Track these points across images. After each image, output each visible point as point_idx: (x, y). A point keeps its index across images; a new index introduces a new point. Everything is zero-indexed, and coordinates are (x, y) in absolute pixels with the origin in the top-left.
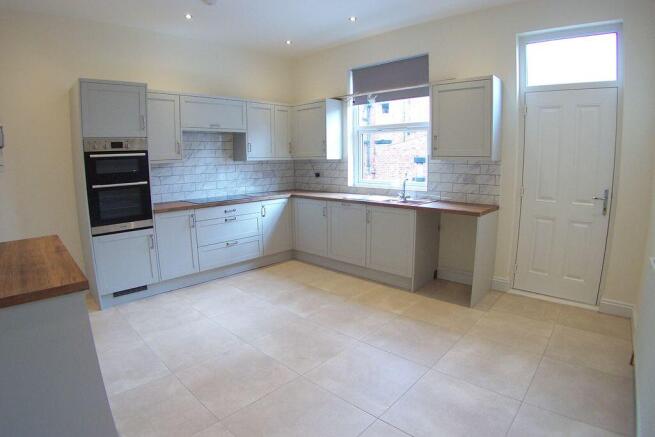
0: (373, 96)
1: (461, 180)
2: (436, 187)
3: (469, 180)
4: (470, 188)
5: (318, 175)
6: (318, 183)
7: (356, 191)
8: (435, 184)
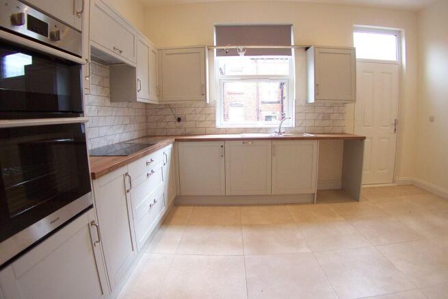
0: (244, 50)
1: (320, 118)
2: (302, 123)
3: (326, 117)
4: (327, 123)
5: (179, 120)
6: (179, 128)
7: (226, 131)
8: (300, 122)
